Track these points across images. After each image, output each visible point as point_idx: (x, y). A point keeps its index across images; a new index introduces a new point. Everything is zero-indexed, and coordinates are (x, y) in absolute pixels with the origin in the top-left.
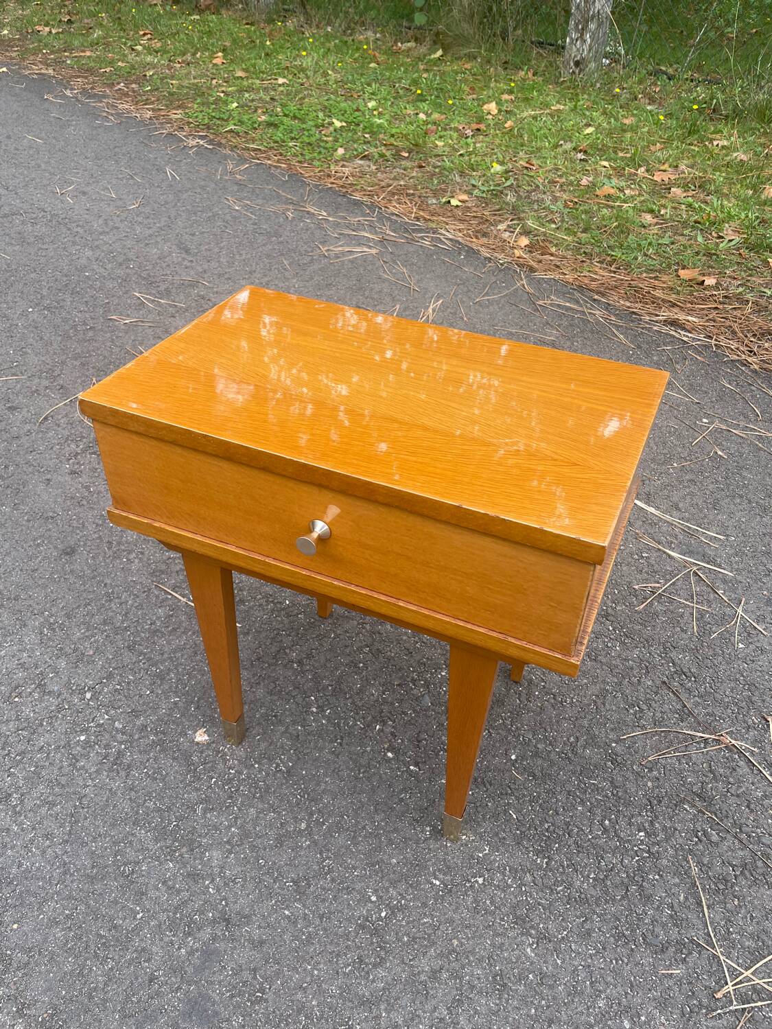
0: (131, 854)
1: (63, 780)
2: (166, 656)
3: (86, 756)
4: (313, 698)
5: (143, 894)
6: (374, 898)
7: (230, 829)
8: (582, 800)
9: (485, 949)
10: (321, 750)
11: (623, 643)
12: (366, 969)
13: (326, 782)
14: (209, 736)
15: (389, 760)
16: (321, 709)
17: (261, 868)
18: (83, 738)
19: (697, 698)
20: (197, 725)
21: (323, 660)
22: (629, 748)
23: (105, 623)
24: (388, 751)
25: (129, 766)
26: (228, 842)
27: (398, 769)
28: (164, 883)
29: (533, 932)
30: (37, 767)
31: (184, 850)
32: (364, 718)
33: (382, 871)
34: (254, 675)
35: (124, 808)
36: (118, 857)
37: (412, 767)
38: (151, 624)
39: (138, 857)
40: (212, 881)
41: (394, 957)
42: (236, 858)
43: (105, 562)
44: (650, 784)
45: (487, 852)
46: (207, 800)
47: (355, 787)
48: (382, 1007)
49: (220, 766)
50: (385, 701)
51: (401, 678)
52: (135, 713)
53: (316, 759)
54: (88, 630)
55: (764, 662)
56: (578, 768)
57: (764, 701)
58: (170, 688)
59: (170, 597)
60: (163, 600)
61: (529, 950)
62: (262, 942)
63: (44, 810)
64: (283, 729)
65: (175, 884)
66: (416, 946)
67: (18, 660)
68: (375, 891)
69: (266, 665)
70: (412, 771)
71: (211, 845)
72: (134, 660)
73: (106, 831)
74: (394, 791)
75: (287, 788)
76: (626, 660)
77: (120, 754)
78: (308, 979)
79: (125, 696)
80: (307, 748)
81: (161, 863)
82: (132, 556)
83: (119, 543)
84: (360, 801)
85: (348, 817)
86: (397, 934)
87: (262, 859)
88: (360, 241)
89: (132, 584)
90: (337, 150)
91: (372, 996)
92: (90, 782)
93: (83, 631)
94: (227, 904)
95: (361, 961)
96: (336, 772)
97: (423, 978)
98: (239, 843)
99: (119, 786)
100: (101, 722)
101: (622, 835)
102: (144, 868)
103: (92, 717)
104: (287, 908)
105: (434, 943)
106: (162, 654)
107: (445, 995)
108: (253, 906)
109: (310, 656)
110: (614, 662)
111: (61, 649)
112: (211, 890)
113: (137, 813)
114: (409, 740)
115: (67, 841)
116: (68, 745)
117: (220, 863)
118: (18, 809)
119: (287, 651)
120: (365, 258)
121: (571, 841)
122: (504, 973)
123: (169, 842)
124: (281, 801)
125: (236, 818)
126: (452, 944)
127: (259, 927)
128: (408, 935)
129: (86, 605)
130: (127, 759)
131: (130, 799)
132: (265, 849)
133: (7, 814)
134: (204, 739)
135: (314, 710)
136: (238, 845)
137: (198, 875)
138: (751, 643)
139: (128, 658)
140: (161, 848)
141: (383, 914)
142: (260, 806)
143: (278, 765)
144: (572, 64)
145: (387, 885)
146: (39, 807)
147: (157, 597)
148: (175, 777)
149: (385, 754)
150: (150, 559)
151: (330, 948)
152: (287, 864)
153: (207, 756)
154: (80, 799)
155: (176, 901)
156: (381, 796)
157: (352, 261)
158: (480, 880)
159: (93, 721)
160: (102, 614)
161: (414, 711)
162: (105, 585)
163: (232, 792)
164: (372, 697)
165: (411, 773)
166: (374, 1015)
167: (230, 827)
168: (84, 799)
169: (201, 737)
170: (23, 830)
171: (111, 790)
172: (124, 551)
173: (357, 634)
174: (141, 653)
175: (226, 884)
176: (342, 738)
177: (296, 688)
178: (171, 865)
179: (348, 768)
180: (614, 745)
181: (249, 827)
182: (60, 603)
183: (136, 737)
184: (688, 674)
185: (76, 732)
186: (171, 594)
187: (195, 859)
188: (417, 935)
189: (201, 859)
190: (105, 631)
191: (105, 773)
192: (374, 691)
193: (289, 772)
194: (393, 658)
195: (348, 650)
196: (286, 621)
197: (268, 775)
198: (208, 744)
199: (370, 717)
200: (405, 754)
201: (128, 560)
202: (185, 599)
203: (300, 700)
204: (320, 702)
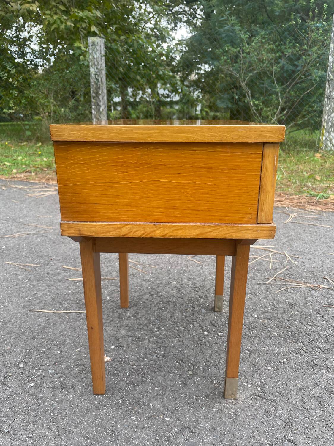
0: (105, 424)
1: (34, 408)
2: (58, 335)
3: (41, 391)
4: (152, 326)
5: (128, 439)
6: (249, 386)
7: (154, 389)
8: (294, 320)
9: (312, 382)
10: (173, 342)
12: (273, 414)
13: (186, 353)
14: (110, 357)
15: (207, 335)
16: (159, 329)
17: (184, 398)
18: (32, 384)
21: (144, 312)
22: (293, 300)
23: (8, 333)
24: (203, 332)
25: (73, 386)
26: (158, 395)
27: (214, 336)
28: (137, 428)
29: (323, 368)
30: (10, 408)
31: (136, 408)
32: (181, 325)
33: (243, 374)
34: (115, 327)
35: (84, 405)
36: (99, 428)
37: (219, 334)
38: (39, 326)
39: (111, 423)
40: (164, 414)
41: (280, 403)
42: (168, 399)
44: (311, 307)
45: (277, 350)
46: (131, 383)
47: (201, 350)
48: (294, 424)
49: (126, 367)
50: (186, 317)
52: (58, 363)
53: (174, 346)
56: (282, 311)
58: (71, 346)
59: (41, 313)
60: (39, 316)
61: (327, 374)
62: (214, 428)
63: (31, 427)
64: (147, 341)
65: (144, 425)
66: (284, 394)
68: (247, 383)
69: (117, 322)
71: (150, 400)
72: (40, 342)
73: (81, 420)
74: (219, 344)
75: (169, 361)
77: (62, 383)
78: (251, 431)
79: (45, 358)
80: (165, 344)
81: (128, 420)
82: (6, 304)
84: (209, 354)
85: (208, 361)
86: (272, 394)
87: (182, 394)
88: (45, 191)
89: (14, 314)
90: (12, 171)
91: (286, 423)
92: (52, 402)
94: (181, 421)
95: (268, 412)
96: (187, 347)
97: (299, 405)
98: (164, 393)
99: (73, 397)
100: (39, 373)
101: (319, 325)
102: (119, 427)
104: (213, 408)
105: (290, 390)
106: (55, 335)
107: (314, 406)
108: (195, 415)
109: (137, 313)
112: (166, 419)
113: (94, 404)
114: (209, 325)
115: (59, 435)
116: (24, 391)
117: (162, 405)
118: (12, 433)
119: (124, 314)
120: (52, 195)
121: (304, 334)
122: (328, 387)
123: (125, 409)
124: (171, 368)
125: (154, 384)
126: (298, 387)
127: (207, 422)
128: (277, 392)
130: (68, 383)
131: (85, 399)
132: (180, 389)
133: (5, 438)
134: (108, 359)
135: (156, 330)
136: (165, 394)
137: (153, 416)
138: (298, 261)
140: (121, 413)
141: (259, 389)
142: (162, 374)
143: (156, 356)
145: (250, 378)
146: (26, 426)
147: (34, 315)
149: (203, 334)
150: (17, 303)
151: (249, 413)
152: (196, 391)
154: (52, 412)
155: (151, 433)
156: (216, 348)
157: (46, 197)
158: (285, 360)
159: (33, 375)
161: (202, 315)
163: (142, 374)
164: (179, 317)
165: (220, 336)
166: (294, 429)
167: (153, 388)
168: (55, 411)
170: (23, 441)
171: (69, 400)
173: (153, 299)
174: (42, 339)
175: (173, 413)
176: (178, 335)
177: (139, 325)
178: (134, 418)
179: (191, 344)
180: (287, 300)
181: (163, 384)
183: (67, 372)
185: (26, 383)
187: (146, 409)
188: (281, 390)
189: (149, 408)
190: (12, 336)
191: (60, 394)
192: (178, 315)
193: (164, 356)
194: (176, 302)
195: (153, 305)
196: (114, 304)
197: (155, 361)
198: (112, 361)
199: (185, 324)
200: (212, 330)
201: (4, 306)
202: (52, 311)
203: (146, 329)
204: (157, 326)
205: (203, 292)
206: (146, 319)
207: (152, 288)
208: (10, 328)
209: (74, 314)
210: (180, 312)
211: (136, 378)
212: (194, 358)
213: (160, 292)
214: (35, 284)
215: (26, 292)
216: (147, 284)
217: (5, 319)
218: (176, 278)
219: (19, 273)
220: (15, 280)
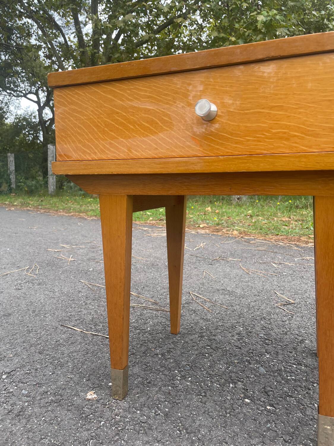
2: (65, 355)
4: (176, 372)
13: (200, 420)
14: (97, 395)
15: (248, 404)
16: (184, 377)
20: (88, 390)
21: (179, 353)
23: (24, 342)
24: (245, 398)
25: (30, 416)
27: (258, 409)
37: (268, 407)
38: (56, 341)
43: (29, 318)
46: (96, 437)
47: (225, 422)
49: (108, 414)
50: (231, 372)
51: (238, 359)
52: (40, 385)
53: (188, 406)
54: (11, 346)
58: (68, 370)
59: (70, 330)
60: (66, 332)
64: (157, 389)
69: (139, 356)
70: (269, 410)
72: (42, 358)
74: (260, 423)
75: (168, 425)
77: (23, 409)
79: (32, 376)
80: (179, 399)
82: (47, 315)
83: (40, 311)
84: (234, 432)
89: (46, 326)
93: (7, 346)
96: (206, 413)
99: (19, 429)
100: (11, 390)
103: (5, 388)
106: (63, 354)
109: (169, 352)
114: (259, 392)
119: (153, 349)
124: (164, 434)
129: (12, 336)
130: (29, 411)
131: (28, 438)
134: (93, 397)
135: (179, 378)
139: (37, 357)
142: (146, 439)
143: (156, 411)
144: (236, 199)
147: (62, 330)
148: (68, 422)
149: (243, 401)
150: (58, 316)
153: (96, 408)
156: (251, 426)
160: (22, 339)
161: (256, 376)
162: (28, 327)
163: (119, 430)
164: (221, 370)
165: (269, 411)
169: (91, 395)
171: (11, 432)
172: (42, 313)
173: (200, 341)
174: (47, 355)
176: (205, 392)
177: (162, 367)
179: (216, 410)
183: (38, 398)
186: (71, 328)
190: (24, 346)
191: (8, 421)
192: (221, 367)
193: (166, 415)
194: (229, 350)
195: (195, 348)
196: (149, 337)
197: (149, 417)
198: (97, 400)
199: (223, 380)
200: (259, 400)
201: (45, 317)
202: (81, 330)
203: (167, 373)
204: (182, 373)
205: (274, 347)
206: (175, 361)
207: (207, 329)
208: (31, 337)
209: (100, 337)
210: (227, 364)
211: (107, 433)
212: (206, 431)
213: (214, 335)
214: (88, 302)
215: (75, 308)
216: (204, 324)
217: (34, 328)
218: (246, 324)
219: (83, 291)
220: (74, 296)
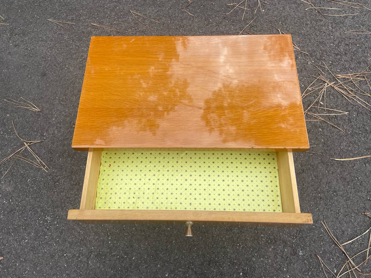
11: (233, 25)
19: (259, 32)
43: (60, 73)
54: (76, 96)
55: (271, 13)
57: (275, 25)
67: (63, 115)
76: (236, 30)
82: (67, 66)
83: (58, 64)
93: (74, 97)
110: (234, 32)
111: (73, 106)
129: (68, 89)
138: (265, 9)
150: (74, 65)
160: (75, 90)
162: (67, 80)
172: (63, 66)
182: (58, 92)
184: (254, 26)
201: (67, 68)
208: (78, 87)
215: (75, 53)
217: (73, 80)
219: (63, 33)
220: (63, 41)
